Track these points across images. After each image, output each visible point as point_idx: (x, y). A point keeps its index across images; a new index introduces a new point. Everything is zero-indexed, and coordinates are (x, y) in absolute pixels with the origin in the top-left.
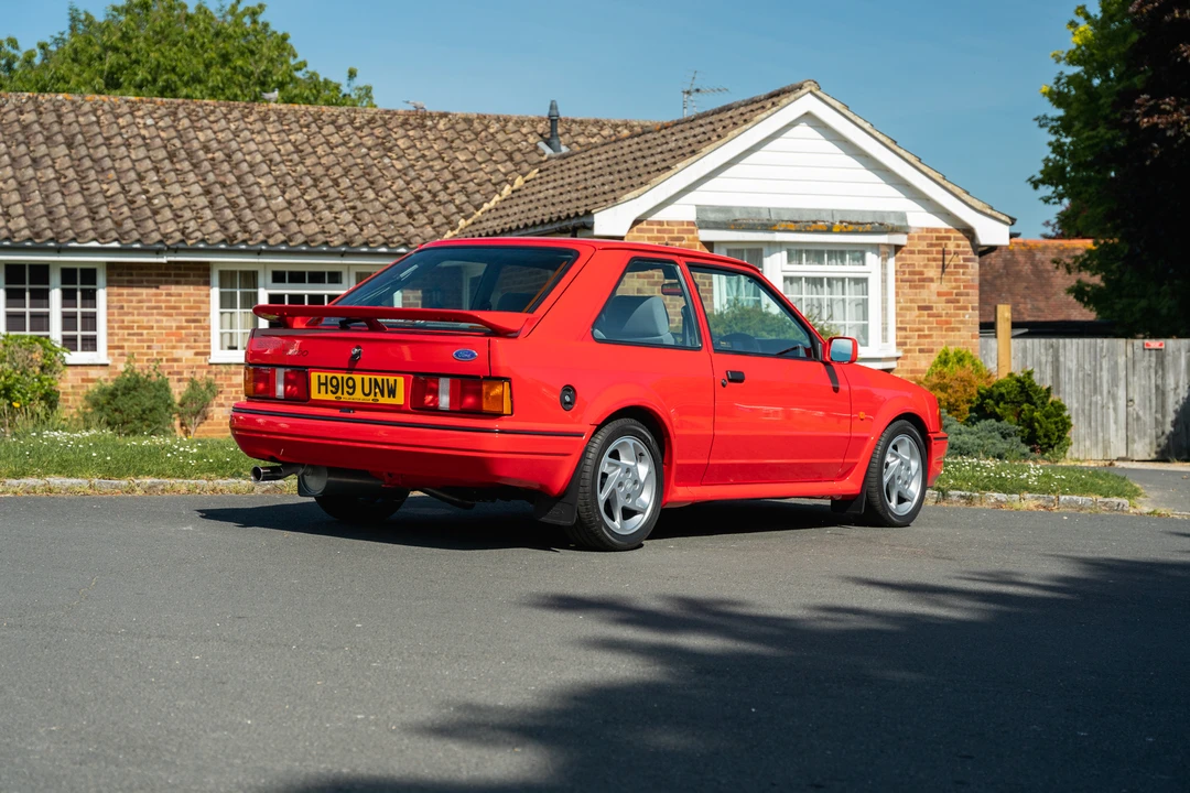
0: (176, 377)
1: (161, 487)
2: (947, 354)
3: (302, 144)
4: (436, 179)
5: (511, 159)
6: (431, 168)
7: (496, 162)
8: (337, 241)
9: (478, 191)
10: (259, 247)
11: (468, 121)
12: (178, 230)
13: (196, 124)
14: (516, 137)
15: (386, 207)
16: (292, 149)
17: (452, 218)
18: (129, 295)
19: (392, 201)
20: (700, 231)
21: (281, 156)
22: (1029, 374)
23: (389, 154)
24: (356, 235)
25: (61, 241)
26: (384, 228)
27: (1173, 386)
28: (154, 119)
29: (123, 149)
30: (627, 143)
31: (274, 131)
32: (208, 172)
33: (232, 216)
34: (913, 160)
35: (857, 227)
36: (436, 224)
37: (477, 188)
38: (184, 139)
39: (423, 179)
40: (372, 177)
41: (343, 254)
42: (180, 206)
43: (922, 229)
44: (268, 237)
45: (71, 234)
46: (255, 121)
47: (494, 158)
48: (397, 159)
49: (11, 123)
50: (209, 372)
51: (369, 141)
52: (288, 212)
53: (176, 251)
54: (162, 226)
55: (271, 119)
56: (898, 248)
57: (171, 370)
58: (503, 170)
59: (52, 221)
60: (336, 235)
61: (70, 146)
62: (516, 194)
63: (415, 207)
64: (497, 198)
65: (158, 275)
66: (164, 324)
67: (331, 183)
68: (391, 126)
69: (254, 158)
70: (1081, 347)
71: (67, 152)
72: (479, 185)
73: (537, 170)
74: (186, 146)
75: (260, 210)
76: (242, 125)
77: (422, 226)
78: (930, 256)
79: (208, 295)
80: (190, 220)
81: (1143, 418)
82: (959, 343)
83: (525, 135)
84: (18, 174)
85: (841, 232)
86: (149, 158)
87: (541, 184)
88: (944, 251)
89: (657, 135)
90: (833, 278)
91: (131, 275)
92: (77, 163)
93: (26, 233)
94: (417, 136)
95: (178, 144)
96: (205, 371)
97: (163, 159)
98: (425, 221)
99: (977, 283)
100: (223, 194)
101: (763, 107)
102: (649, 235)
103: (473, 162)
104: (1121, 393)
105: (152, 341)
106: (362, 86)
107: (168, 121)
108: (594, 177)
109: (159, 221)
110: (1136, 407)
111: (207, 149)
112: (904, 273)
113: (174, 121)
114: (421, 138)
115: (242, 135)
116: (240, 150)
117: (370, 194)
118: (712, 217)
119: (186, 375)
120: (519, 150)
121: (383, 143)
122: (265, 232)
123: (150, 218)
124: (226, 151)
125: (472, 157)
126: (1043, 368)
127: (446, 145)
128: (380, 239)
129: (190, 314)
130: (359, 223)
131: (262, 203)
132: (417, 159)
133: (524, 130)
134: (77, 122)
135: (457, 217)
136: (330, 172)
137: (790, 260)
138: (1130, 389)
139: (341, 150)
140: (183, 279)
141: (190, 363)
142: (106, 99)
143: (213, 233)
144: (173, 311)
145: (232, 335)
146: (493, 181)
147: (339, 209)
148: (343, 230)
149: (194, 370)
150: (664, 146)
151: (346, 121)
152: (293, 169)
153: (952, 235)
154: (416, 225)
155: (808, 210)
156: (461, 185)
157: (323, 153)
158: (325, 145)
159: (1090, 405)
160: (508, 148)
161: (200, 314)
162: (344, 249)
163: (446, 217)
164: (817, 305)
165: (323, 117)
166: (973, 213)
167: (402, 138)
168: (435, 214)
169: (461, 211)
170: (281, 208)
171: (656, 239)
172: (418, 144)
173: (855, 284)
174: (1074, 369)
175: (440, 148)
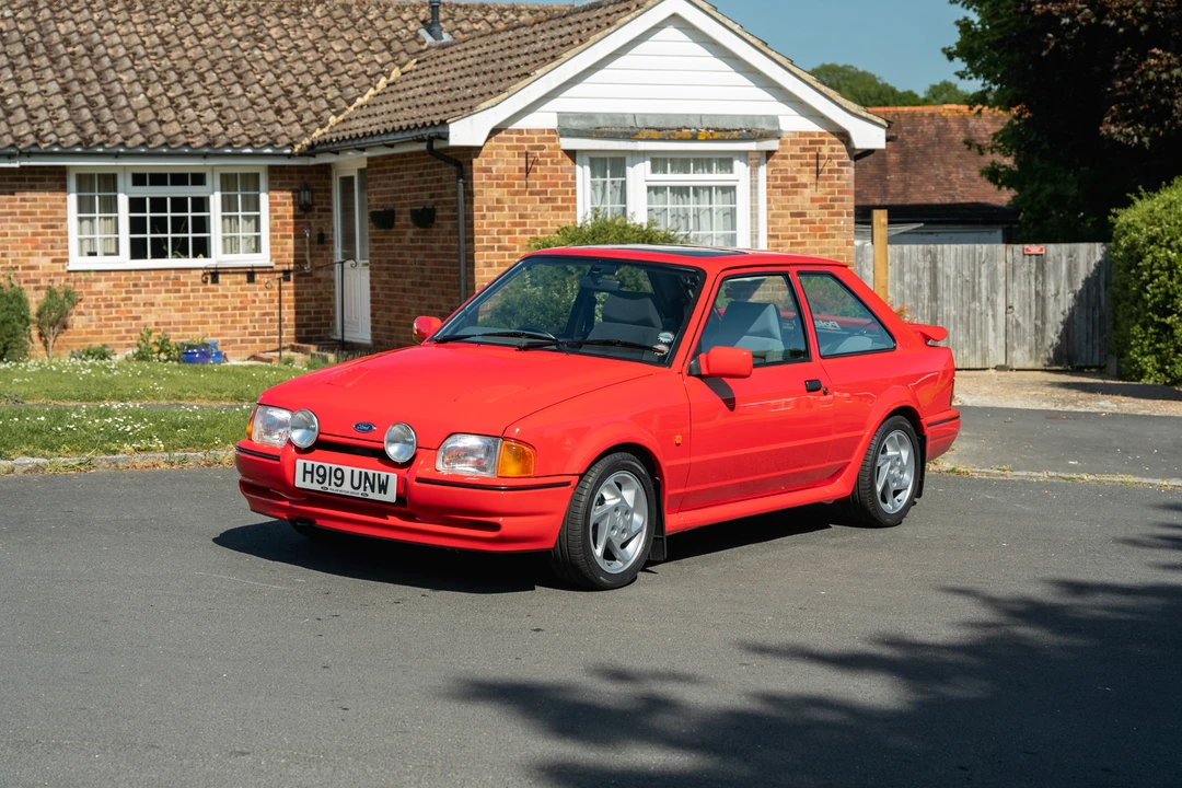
0: (33, 285)
3: (169, 35)
4: (308, 72)
5: (389, 48)
6: (303, 60)
7: (373, 52)
8: (199, 142)
9: (352, 85)
10: (116, 150)
11: (346, 6)
12: (32, 133)
13: (57, 15)
14: (396, 24)
15: (253, 103)
16: (158, 41)
17: (322, 114)
19: (260, 96)
20: (562, 140)
21: (145, 48)
23: (261, 45)
24: (220, 134)
26: (249, 127)
27: (1053, 292)
28: (12, 10)
30: (503, 36)
31: (139, 21)
32: (67, 68)
33: (89, 116)
34: (785, 62)
35: (723, 134)
36: (305, 121)
37: (352, 81)
38: (43, 32)
39: (294, 72)
40: (241, 71)
41: (205, 156)
42: (36, 106)
43: (795, 133)
44: (126, 138)
46: (120, 10)
47: (371, 48)
48: (268, 50)
50: (67, 280)
51: (240, 31)
52: (149, 111)
53: (29, 155)
54: (15, 129)
55: (138, 8)
56: (769, 154)
57: (27, 278)
60: (198, 135)
62: (392, 88)
63: (284, 103)
64: (371, 91)
65: (11, 180)
66: (20, 230)
67: (196, 79)
68: (263, 14)
69: (117, 52)
70: (959, 252)
72: (354, 77)
73: (415, 61)
74: (45, 40)
75: (119, 110)
76: (107, 16)
77: (291, 124)
78: (803, 161)
79: (65, 200)
80: (45, 121)
81: (1022, 325)
82: (834, 250)
83: (406, 22)
85: (707, 140)
86: (6, 53)
87: (414, 78)
88: (818, 155)
89: (529, 31)
90: (700, 187)
94: (291, 24)
95: (37, 38)
96: (63, 279)
97: (20, 55)
98: (294, 118)
99: (852, 187)
100: (82, 93)
101: (628, 9)
102: (508, 144)
103: (349, 53)
104: (1001, 300)
105: (7, 248)
107: (27, 12)
108: (461, 77)
109: (12, 122)
110: (1016, 315)
111: (67, 42)
112: (776, 178)
113: (34, 12)
114: (295, 27)
115: (105, 27)
116: (103, 43)
117: (238, 90)
118: (574, 124)
119: (43, 283)
120: (398, 38)
121: (255, 33)
122: (124, 133)
123: (3, 119)
124: (87, 44)
125: (348, 46)
126: (920, 274)
127: (321, 34)
128: (245, 139)
129: (46, 220)
130: (224, 121)
131: (123, 101)
132: (289, 51)
133: (405, 17)
135: (327, 113)
136: (196, 67)
137: (654, 170)
138: (1010, 296)
139: (209, 41)
140: (38, 184)
141: (47, 271)
143: (69, 135)
144: (28, 217)
145: (91, 240)
146: (369, 73)
147: (204, 107)
148: (206, 130)
149: (52, 277)
150: (532, 45)
151: (217, 10)
152: (158, 62)
153: (826, 139)
154: (284, 123)
155: (675, 115)
156: (335, 78)
157: (190, 45)
158: (192, 37)
159: (969, 312)
160: (387, 37)
161: (57, 219)
162: (206, 150)
163: (316, 114)
164: (682, 215)
165: (193, 5)
166: (848, 116)
167: (275, 27)
168: (304, 110)
169: (331, 105)
170: (142, 106)
171: (516, 148)
172: (291, 33)
173: (723, 193)
174: (952, 276)
175: (315, 37)
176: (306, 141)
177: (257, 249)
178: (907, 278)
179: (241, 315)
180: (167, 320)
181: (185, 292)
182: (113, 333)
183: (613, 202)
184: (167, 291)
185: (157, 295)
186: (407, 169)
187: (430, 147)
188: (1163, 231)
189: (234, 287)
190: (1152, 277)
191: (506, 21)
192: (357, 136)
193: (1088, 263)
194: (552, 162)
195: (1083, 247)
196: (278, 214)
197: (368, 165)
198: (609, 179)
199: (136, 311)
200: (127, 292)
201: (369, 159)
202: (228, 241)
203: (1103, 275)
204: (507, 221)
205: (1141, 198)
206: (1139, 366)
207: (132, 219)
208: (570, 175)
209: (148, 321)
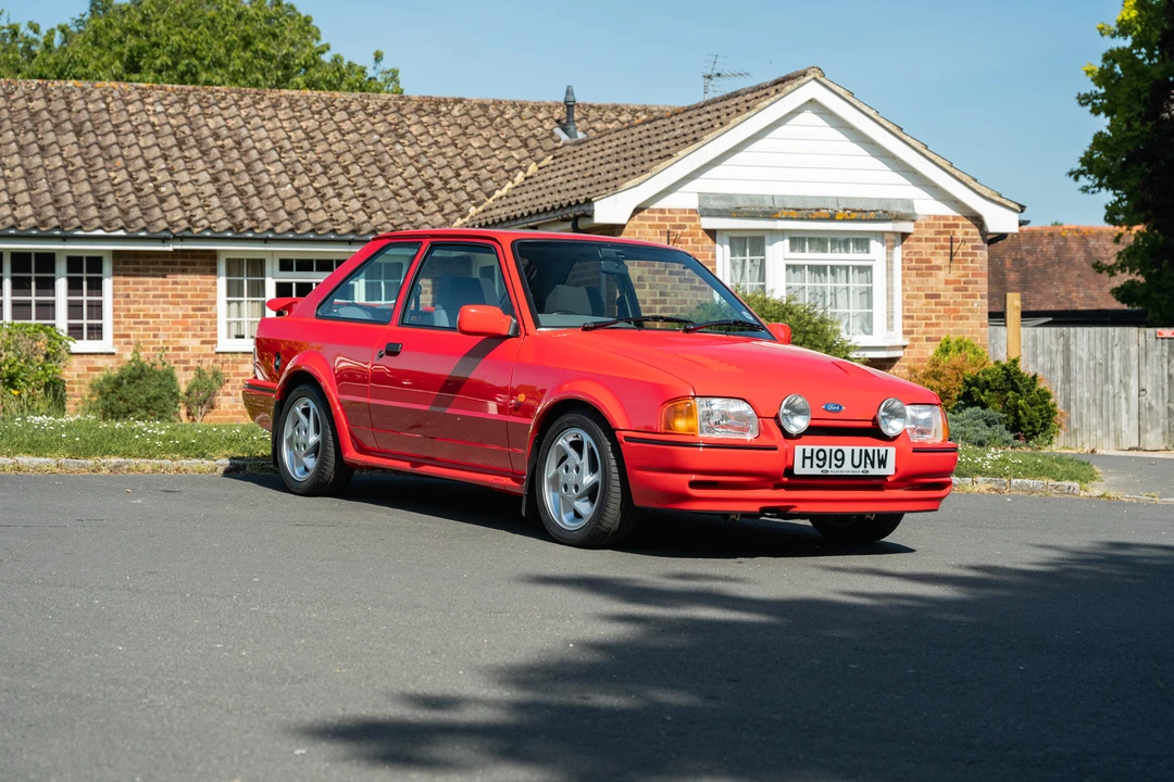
0: (182, 366)
1: (127, 467)
2: (950, 343)
3: (314, 130)
5: (526, 146)
6: (443, 155)
7: (510, 149)
8: (345, 229)
9: (491, 178)
10: (265, 236)
11: (483, 106)
12: (185, 218)
13: (206, 111)
14: (532, 123)
15: (396, 194)
16: (303, 136)
17: (463, 205)
18: (135, 283)
19: (402, 188)
20: (703, 219)
21: (291, 143)
23: (402, 141)
24: (364, 222)
25: (66, 229)
26: (393, 216)
28: (164, 105)
29: (132, 136)
30: (638, 129)
31: (286, 117)
32: (217, 159)
33: (239, 204)
34: (920, 147)
35: (860, 214)
36: (446, 211)
37: (490, 175)
38: (194, 126)
39: (435, 166)
40: (383, 164)
41: (350, 242)
42: (188, 194)
43: (929, 216)
44: (275, 225)
45: (76, 222)
46: (266, 107)
47: (508, 145)
48: (409, 146)
49: (19, 111)
50: (215, 361)
51: (381, 128)
52: (296, 199)
53: (182, 239)
54: (168, 215)
55: (283, 106)
56: (904, 236)
57: (177, 359)
58: (517, 157)
59: (58, 209)
60: (343, 223)
61: (78, 133)
62: (528, 181)
63: (426, 195)
64: (510, 185)
65: (164, 263)
66: (171, 312)
67: (340, 171)
68: (404, 112)
69: (264, 145)
70: (1092, 335)
71: (75, 139)
72: (492, 172)
73: (551, 157)
75: (268, 199)
76: (253, 112)
77: (432, 214)
78: (937, 244)
79: (215, 284)
80: (197, 207)
81: (1156, 408)
82: (968, 332)
83: (541, 121)
84: (26, 163)
85: (844, 220)
86: (158, 145)
87: (552, 171)
88: (952, 238)
89: (667, 122)
90: (837, 266)
91: (138, 263)
92: (85, 150)
93: (32, 221)
94: (431, 122)
95: (188, 132)
96: (211, 360)
97: (172, 147)
98: (435, 208)
99: (986, 270)
100: (231, 182)
101: (767, 94)
102: (651, 223)
103: (487, 149)
104: (1133, 383)
105: (159, 329)
106: (388, 68)
107: (178, 108)
108: (601, 164)
109: (165, 209)
110: (1149, 397)
111: (216, 136)
112: (911, 261)
113: (184, 108)
114: (435, 124)
115: (252, 122)
116: (250, 137)
117: (380, 182)
118: (715, 204)
119: (193, 363)
120: (534, 136)
121: (396, 130)
122: (272, 220)
123: (157, 206)
124: (236, 138)
125: (486, 143)
126: (1053, 356)
127: (460, 131)
128: (389, 227)
129: (196, 303)
130: (368, 211)
131: (271, 190)
132: (429, 146)
133: (540, 116)
134: (86, 109)
135: (468, 204)
136: (340, 159)
137: (792, 250)
138: (1143, 379)
139: (353, 137)
140: (189, 267)
141: (197, 352)
142: (117, 86)
143: (220, 221)
144: (180, 300)
145: (239, 323)
146: (506, 168)
147: (348, 197)
148: (352, 218)
149: (201, 358)
150: (672, 133)
151: (359, 108)
152: (303, 156)
153: (960, 223)
154: (426, 213)
155: (813, 197)
156: (474, 172)
157: (334, 140)
158: (336, 132)
159: (1102, 394)
160: (523, 135)
161: (207, 302)
162: (351, 237)
163: (456, 205)
164: (820, 293)
165: (335, 103)
166: (982, 200)
167: (415, 124)
168: (445, 202)
169: (472, 198)
170: (289, 195)
171: (658, 227)
172: (431, 130)
173: (859, 272)
174: (1085, 358)
175: (454, 134)
178: (1040, 359)
183: (752, 280)
187: (575, 225)
194: (693, 241)
198: (748, 258)
204: (648, 298)
208: (710, 254)
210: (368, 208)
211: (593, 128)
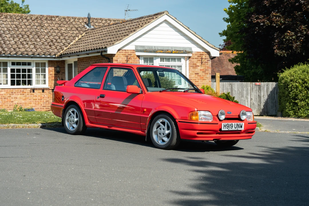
1: (16, 126)
2: (204, 87)
3: (18, 25)
4: (57, 35)
5: (77, 30)
7: (73, 30)
8: (30, 53)
9: (69, 39)
10: (8, 55)
11: (64, 18)
14: (78, 23)
15: (43, 43)
16: (15, 26)
17: (62, 47)
19: (45, 42)
20: (136, 53)
21: (12, 28)
22: (229, 93)
23: (43, 28)
24: (35, 52)
26: (43, 50)
27: (263, 95)
30: (112, 26)
31: (9, 21)
34: (194, 33)
35: (179, 52)
36: (58, 49)
37: (68, 38)
39: (53, 35)
40: (38, 35)
41: (32, 57)
43: (196, 52)
44: (11, 52)
46: (4, 18)
47: (72, 29)
48: (45, 30)
51: (37, 24)
52: (15, 45)
55: (8, 18)
56: (189, 57)
58: (75, 33)
60: (29, 52)
62: (80, 40)
63: (52, 44)
64: (74, 41)
67: (27, 37)
69: (4, 29)
70: (238, 84)
72: (69, 37)
73: (85, 33)
75: (7, 45)
76: (0, 19)
77: (54, 49)
78: (198, 59)
81: (255, 104)
82: (206, 83)
83: (81, 23)
85: (175, 53)
87: (87, 37)
88: (202, 58)
89: (122, 25)
90: (172, 66)
94: (50, 23)
98: (55, 48)
99: (211, 67)
101: (153, 18)
102: (122, 54)
103: (67, 31)
104: (249, 97)
106: (26, 5)
108: (104, 36)
112: (191, 64)
114: (51, 23)
115: (0, 22)
116: (0, 27)
117: (38, 40)
118: (139, 49)
120: (79, 27)
121: (41, 25)
122: (10, 51)
125: (66, 29)
126: (228, 90)
127: (59, 25)
128: (42, 53)
130: (36, 48)
131: (8, 42)
132: (51, 30)
133: (80, 21)
135: (63, 47)
136: (26, 33)
137: (161, 61)
138: (251, 96)
139: (29, 27)
146: (73, 36)
147: (30, 44)
148: (32, 50)
150: (125, 28)
151: (30, 18)
152: (16, 32)
153: (204, 54)
154: (52, 49)
155: (165, 47)
156: (64, 37)
157: (24, 28)
158: (24, 25)
159: (241, 100)
160: (76, 27)
163: (60, 47)
165: (23, 17)
166: (210, 47)
167: (46, 23)
168: (57, 46)
169: (64, 45)
170: (13, 44)
171: (124, 55)
172: (51, 25)
173: (178, 67)
174: (236, 91)
175: (57, 26)
176: (59, 54)
177: (45, 83)
179: (40, 101)
180: (21, 102)
181: (25, 95)
182: (6, 106)
184: (21, 94)
185: (18, 96)
186: (91, 61)
187: (101, 54)
188: (294, 78)
189: (38, 93)
190: (292, 90)
191: (107, 23)
192: (72, 53)
193: (272, 87)
194: (134, 59)
195: (271, 83)
196: (51, 74)
197: (78, 60)
198: (149, 63)
199: (12, 100)
200: (10, 95)
201: (78, 58)
202: (37, 81)
203: (276, 91)
205: (286, 70)
206: (288, 114)
207: (11, 74)
208: (138, 62)
209: (15, 103)
210: (36, 47)
211: (95, 25)
